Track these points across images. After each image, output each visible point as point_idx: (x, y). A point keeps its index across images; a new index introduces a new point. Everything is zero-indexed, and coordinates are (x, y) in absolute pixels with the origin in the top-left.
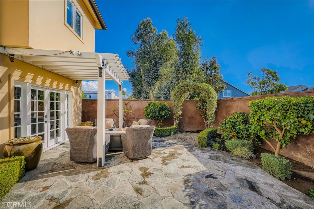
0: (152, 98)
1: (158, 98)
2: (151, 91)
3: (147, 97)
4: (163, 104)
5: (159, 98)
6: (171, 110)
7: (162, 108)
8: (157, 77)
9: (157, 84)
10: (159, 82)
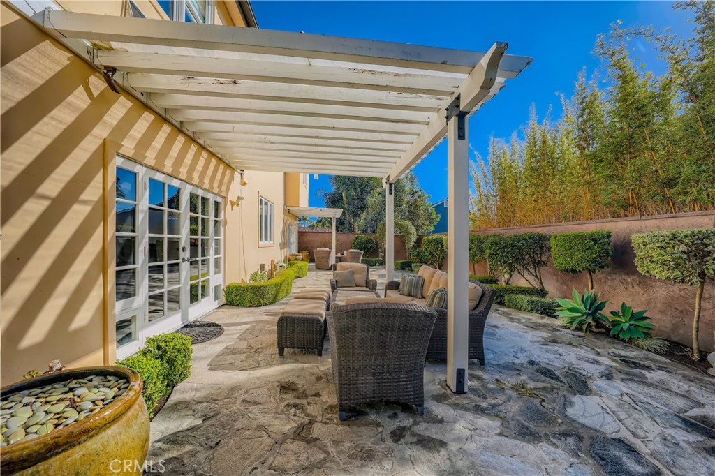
0: (357, 231)
1: (364, 231)
2: (356, 223)
3: (351, 230)
4: (369, 237)
5: (366, 231)
6: (376, 244)
7: (369, 241)
8: (363, 207)
9: (364, 215)
10: (365, 214)
